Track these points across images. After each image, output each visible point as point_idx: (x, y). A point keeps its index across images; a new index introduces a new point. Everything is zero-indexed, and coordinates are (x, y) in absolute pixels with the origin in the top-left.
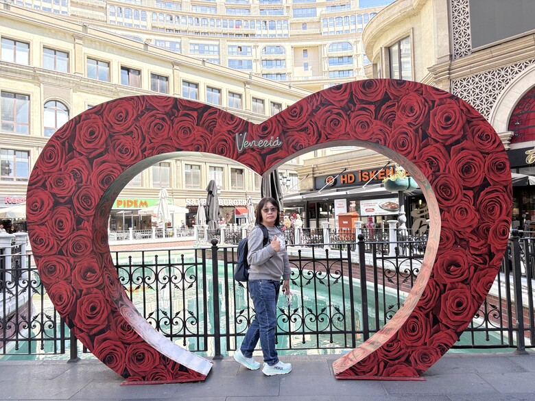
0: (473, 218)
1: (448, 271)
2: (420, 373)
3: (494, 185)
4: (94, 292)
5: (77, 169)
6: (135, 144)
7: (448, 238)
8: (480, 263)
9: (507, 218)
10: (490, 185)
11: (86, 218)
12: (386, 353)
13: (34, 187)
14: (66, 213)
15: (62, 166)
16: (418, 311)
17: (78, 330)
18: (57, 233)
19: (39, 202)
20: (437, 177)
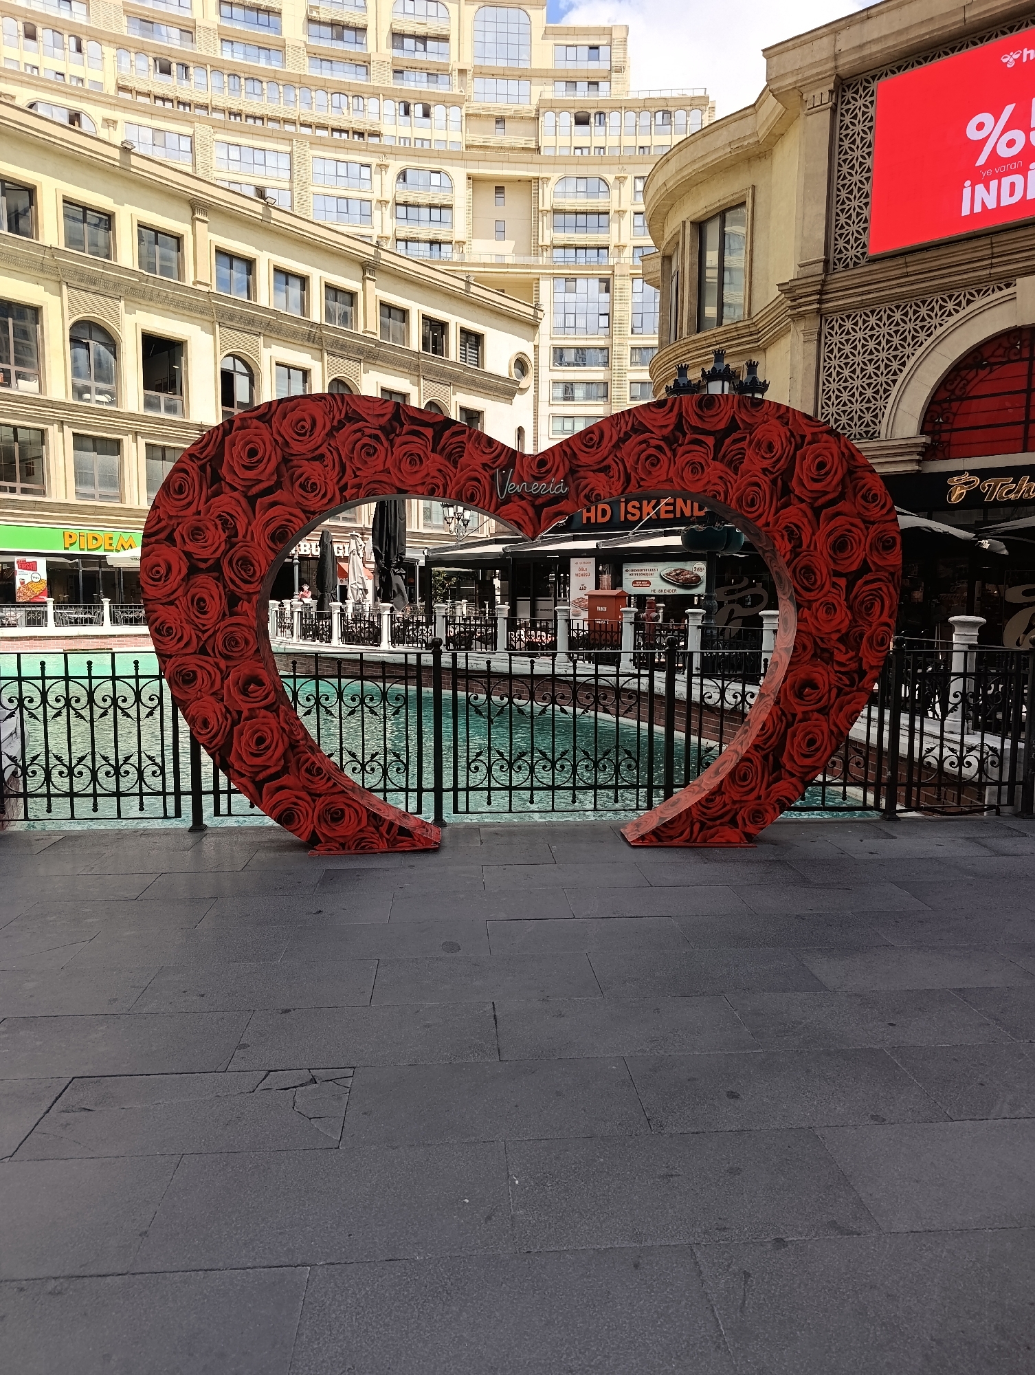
0: (842, 617)
1: (800, 695)
2: (750, 838)
3: (877, 571)
4: (261, 715)
5: (228, 514)
6: (328, 476)
7: (805, 648)
8: (846, 685)
9: (888, 620)
10: (871, 571)
11: (245, 597)
12: (705, 810)
13: (153, 539)
14: (208, 586)
15: (201, 507)
16: (754, 752)
17: (236, 774)
18: (195, 619)
19: (163, 565)
20: (797, 555)
